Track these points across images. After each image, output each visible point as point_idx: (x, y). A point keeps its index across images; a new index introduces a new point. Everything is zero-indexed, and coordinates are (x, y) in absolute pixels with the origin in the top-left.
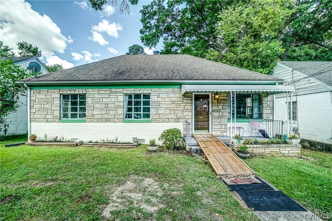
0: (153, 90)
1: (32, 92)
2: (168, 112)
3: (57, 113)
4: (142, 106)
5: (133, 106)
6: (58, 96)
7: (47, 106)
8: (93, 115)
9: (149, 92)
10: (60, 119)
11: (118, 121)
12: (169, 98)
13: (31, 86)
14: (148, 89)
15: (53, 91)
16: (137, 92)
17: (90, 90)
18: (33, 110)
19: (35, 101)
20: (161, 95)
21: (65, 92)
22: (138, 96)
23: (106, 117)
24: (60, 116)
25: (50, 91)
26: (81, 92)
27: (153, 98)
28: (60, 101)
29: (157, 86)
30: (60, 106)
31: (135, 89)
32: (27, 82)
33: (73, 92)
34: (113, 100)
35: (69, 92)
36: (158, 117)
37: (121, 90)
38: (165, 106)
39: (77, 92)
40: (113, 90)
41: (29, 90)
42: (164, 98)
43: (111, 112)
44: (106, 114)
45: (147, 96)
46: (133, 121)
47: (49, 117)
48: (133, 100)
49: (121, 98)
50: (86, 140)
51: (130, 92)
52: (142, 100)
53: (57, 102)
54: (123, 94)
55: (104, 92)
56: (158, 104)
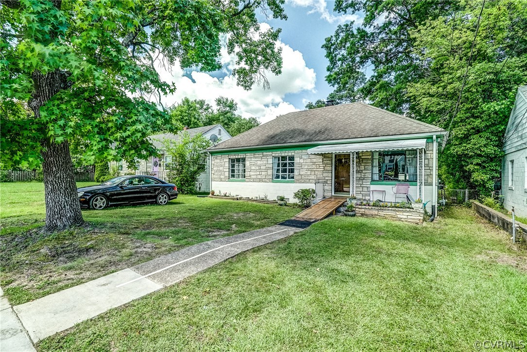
0: (296, 152)
1: (212, 158)
2: (309, 173)
3: (227, 174)
4: (288, 168)
5: (280, 168)
6: (227, 160)
7: (221, 168)
8: (250, 176)
9: (293, 154)
10: (229, 178)
11: (268, 181)
12: (310, 160)
13: (212, 153)
14: (292, 151)
15: (224, 156)
16: (283, 155)
17: (248, 154)
18: (213, 172)
19: (214, 164)
20: (303, 156)
21: (232, 157)
22: (284, 158)
23: (259, 177)
24: (229, 177)
25: (223, 156)
26: (242, 157)
27: (297, 160)
28: (229, 164)
29: (299, 148)
30: (229, 169)
31: (282, 152)
32: (209, 151)
33: (237, 157)
34: (265, 163)
35: (234, 157)
36: (300, 178)
37: (270, 153)
38: (306, 167)
39: (239, 157)
40: (265, 153)
41: (210, 156)
42: (306, 159)
43: (263, 173)
44: (260, 175)
45: (292, 158)
46: (280, 181)
47: (222, 177)
48: (281, 162)
49: (270, 161)
50: (244, 196)
51: (277, 155)
52: (288, 162)
53: (227, 165)
54: (272, 157)
55: (257, 156)
56: (300, 166)
